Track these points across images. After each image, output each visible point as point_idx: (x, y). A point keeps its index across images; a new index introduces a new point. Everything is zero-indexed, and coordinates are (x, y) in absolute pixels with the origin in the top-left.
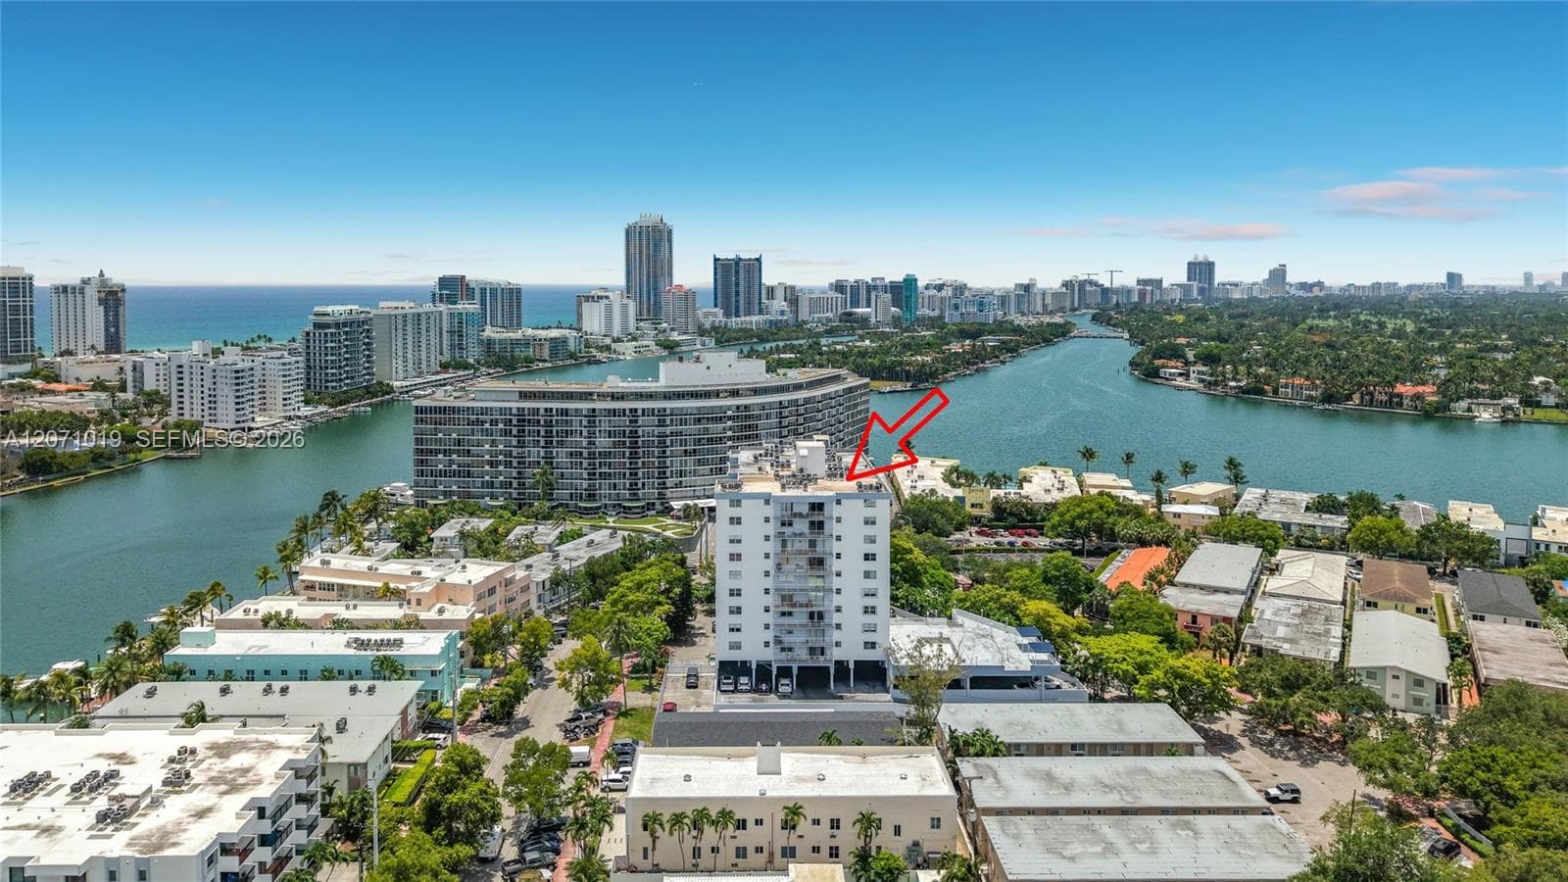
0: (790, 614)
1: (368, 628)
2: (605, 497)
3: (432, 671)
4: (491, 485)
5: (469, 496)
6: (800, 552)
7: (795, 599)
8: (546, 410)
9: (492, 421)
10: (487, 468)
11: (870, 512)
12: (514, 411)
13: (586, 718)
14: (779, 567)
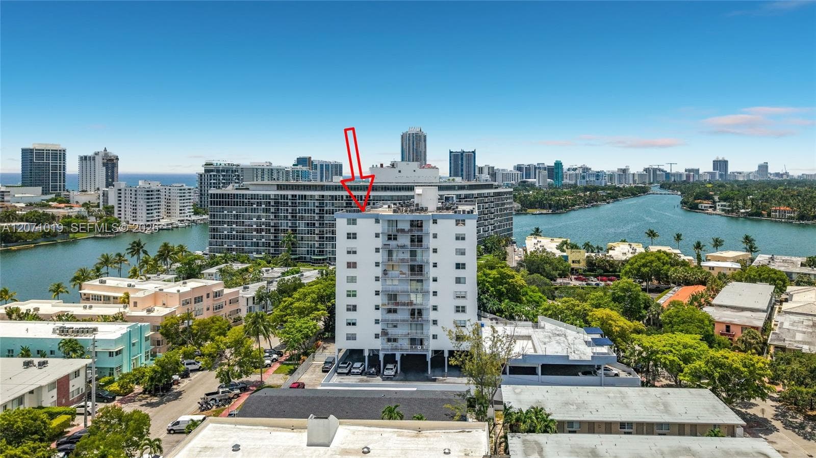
0: (395, 311)
1: (85, 321)
2: (330, 253)
3: (110, 352)
4: (257, 245)
5: (243, 251)
6: (403, 260)
7: (399, 299)
8: (293, 196)
9: (258, 203)
10: (255, 233)
11: (460, 230)
12: (272, 197)
13: (223, 392)
14: (385, 272)
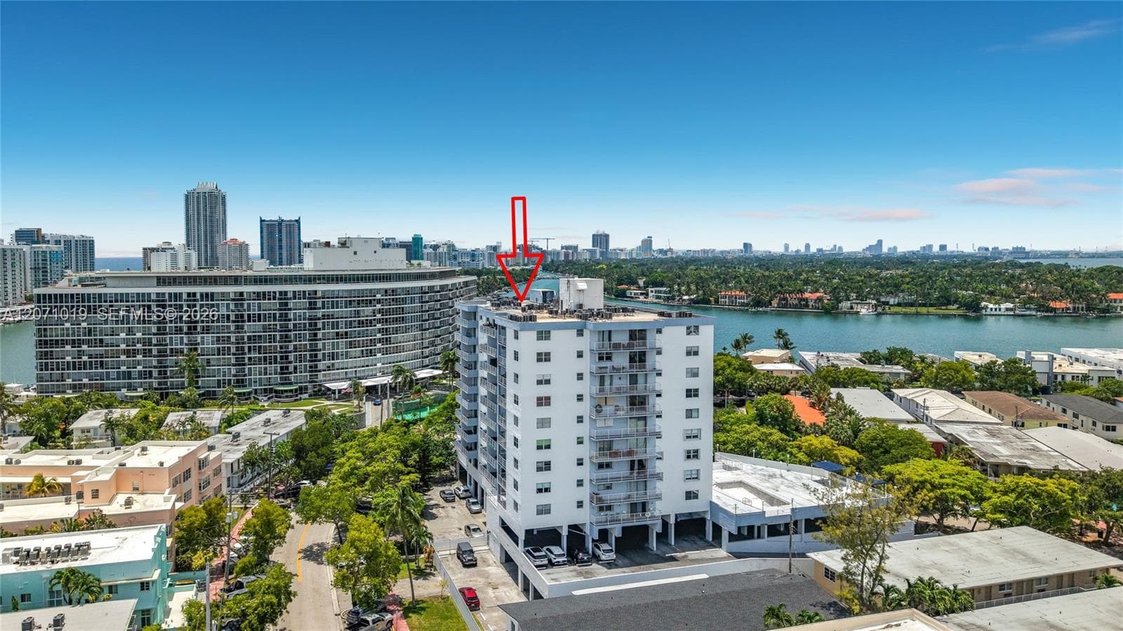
0: (608, 465)
1: (27, 533)
2: (255, 382)
3: (142, 584)
4: (128, 375)
5: (102, 388)
6: (619, 390)
7: (615, 447)
8: (189, 294)
10: (123, 357)
11: (693, 341)
12: (153, 297)
13: (374, 622)
14: (598, 409)
